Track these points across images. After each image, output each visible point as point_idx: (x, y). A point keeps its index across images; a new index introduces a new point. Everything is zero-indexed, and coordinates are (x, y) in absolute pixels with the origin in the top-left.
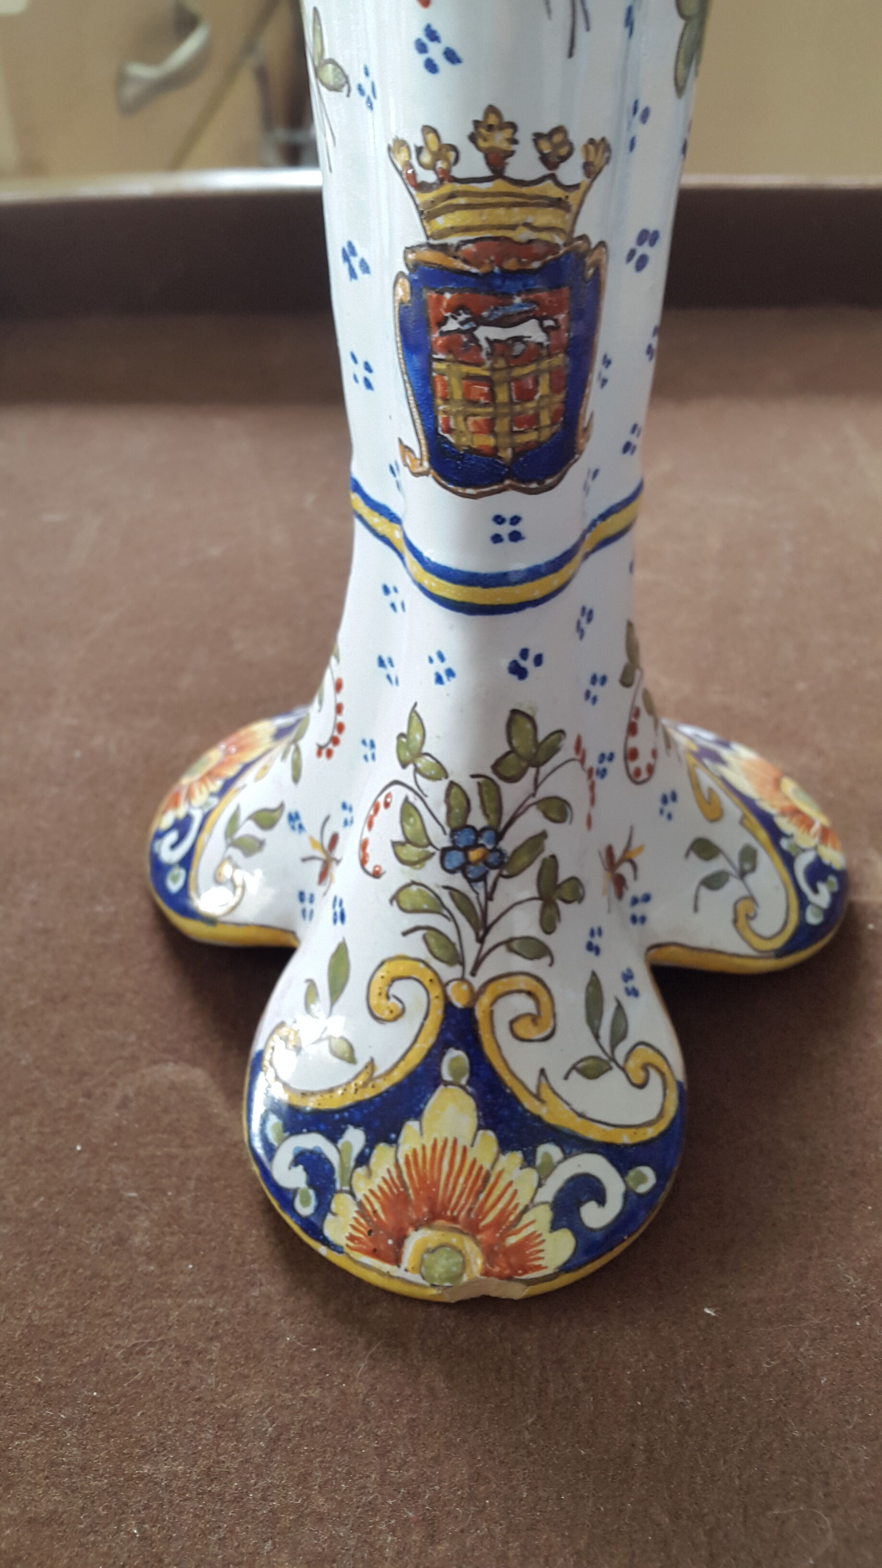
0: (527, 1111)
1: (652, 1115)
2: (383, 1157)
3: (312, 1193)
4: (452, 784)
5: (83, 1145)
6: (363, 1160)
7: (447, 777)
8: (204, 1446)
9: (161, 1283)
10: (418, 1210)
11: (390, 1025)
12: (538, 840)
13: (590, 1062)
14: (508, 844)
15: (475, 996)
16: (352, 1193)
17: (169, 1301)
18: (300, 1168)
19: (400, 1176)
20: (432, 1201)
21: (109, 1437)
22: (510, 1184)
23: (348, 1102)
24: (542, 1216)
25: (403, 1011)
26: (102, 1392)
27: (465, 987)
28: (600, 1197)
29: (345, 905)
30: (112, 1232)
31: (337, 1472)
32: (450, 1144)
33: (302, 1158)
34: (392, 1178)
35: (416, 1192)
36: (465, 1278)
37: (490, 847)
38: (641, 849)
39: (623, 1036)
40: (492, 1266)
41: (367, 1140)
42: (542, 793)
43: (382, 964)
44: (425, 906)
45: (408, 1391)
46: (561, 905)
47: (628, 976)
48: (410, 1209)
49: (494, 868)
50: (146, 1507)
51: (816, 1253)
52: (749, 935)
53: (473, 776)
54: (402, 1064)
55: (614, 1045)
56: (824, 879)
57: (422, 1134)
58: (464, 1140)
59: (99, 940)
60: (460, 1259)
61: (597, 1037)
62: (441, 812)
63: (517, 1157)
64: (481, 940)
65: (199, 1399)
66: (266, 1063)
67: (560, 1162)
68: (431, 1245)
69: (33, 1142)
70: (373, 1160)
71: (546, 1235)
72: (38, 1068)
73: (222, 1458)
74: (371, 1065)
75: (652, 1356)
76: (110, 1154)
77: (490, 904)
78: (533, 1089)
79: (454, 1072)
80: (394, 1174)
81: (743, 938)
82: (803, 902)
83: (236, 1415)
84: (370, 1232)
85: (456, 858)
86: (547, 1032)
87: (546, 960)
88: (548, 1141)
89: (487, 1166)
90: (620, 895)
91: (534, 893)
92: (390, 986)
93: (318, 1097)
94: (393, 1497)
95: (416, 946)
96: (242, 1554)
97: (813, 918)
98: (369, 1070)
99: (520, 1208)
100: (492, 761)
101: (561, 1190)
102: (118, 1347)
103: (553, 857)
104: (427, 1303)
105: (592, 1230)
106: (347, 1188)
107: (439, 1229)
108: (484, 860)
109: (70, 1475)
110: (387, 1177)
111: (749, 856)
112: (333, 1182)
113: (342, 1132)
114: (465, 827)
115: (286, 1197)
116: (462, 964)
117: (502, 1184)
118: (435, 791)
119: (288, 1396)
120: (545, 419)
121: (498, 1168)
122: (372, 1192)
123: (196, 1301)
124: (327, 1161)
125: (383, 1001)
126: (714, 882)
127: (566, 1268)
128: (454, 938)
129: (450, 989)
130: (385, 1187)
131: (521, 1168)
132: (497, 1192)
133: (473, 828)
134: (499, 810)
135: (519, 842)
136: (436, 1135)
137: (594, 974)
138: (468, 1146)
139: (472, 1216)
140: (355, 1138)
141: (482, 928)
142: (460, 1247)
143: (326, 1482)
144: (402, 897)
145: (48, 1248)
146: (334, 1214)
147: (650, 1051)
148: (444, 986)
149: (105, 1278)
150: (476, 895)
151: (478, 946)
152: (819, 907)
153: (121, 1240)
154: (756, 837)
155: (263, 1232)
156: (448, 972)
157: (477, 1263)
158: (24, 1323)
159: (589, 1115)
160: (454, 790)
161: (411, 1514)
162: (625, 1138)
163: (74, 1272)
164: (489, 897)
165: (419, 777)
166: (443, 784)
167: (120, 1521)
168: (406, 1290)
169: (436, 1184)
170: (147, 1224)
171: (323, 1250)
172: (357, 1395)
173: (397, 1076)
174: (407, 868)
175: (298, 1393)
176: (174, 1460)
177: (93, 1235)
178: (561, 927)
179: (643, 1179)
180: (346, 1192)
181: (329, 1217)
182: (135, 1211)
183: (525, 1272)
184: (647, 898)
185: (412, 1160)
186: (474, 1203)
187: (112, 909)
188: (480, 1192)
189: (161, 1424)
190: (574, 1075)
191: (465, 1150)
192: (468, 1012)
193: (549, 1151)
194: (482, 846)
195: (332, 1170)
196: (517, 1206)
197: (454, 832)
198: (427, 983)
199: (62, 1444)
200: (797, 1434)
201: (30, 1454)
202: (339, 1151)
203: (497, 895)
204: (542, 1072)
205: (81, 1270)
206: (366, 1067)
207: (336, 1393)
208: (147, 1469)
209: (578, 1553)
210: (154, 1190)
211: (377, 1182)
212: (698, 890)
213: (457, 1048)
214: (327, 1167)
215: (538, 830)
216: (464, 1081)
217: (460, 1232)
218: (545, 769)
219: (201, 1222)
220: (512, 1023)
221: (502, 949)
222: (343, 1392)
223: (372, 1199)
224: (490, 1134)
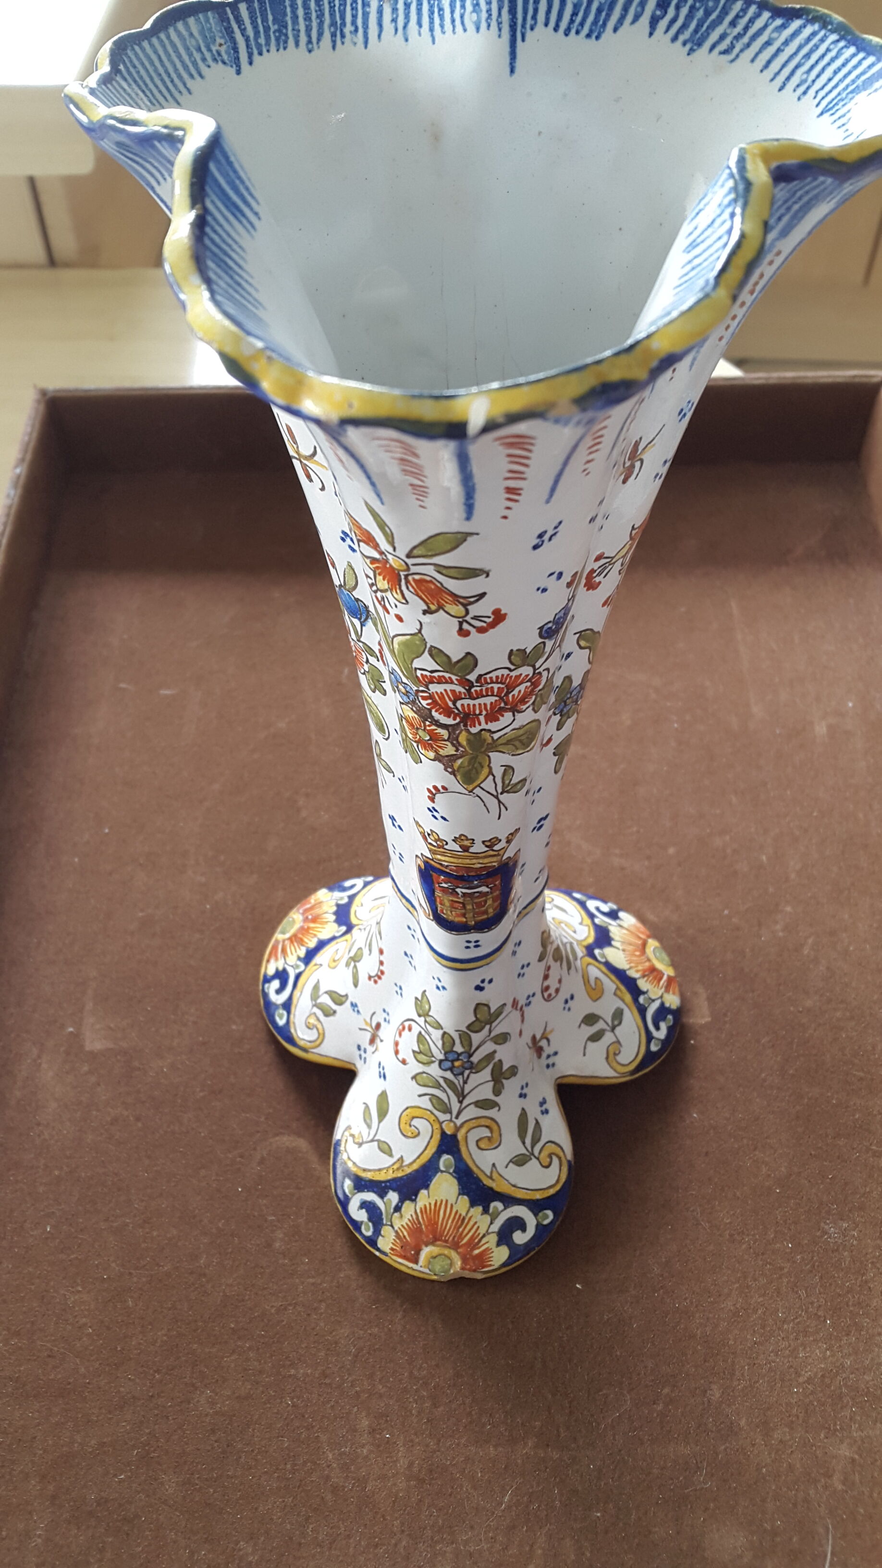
0: (484, 1185)
1: (553, 1182)
2: (408, 1208)
3: (370, 1224)
4: (445, 1033)
5: (241, 1188)
6: (398, 1209)
7: (442, 1029)
8: (321, 1359)
9: (292, 1270)
10: (427, 1236)
11: (411, 1140)
12: (491, 1056)
13: (520, 1157)
14: (475, 1059)
15: (458, 1129)
16: (392, 1226)
17: (297, 1281)
18: (364, 1210)
19: (417, 1218)
20: (434, 1232)
21: (272, 1356)
22: (476, 1223)
23: (389, 1178)
24: (493, 1239)
25: (419, 1134)
26: (266, 1332)
27: (452, 1124)
28: (523, 1227)
29: (385, 1070)
30: (263, 1240)
31: (387, 1372)
32: (444, 1203)
33: (364, 1205)
34: (413, 1219)
35: (426, 1227)
36: (452, 1271)
37: (465, 1060)
38: (551, 1031)
39: (539, 1140)
40: (466, 1265)
41: (400, 1199)
42: (493, 1034)
43: (407, 1108)
44: (430, 1085)
45: (423, 1329)
46: (504, 1081)
47: (543, 1102)
48: (423, 1236)
49: (467, 1069)
50: (294, 1391)
51: (638, 1253)
52: (614, 1064)
53: (457, 1031)
54: (418, 1161)
55: (533, 1145)
56: (664, 1019)
57: (429, 1197)
58: (452, 1200)
59: (236, 1050)
60: (449, 1262)
61: (524, 1143)
62: (440, 1044)
63: (480, 1209)
64: (461, 1102)
65: (316, 1335)
66: (342, 1148)
67: (502, 1211)
68: (434, 1255)
69: (214, 1185)
70: (403, 1209)
71: (494, 1249)
72: (211, 1138)
73: (330, 1366)
74: (401, 1159)
75: (548, 1311)
76: (258, 1193)
77: (466, 1085)
78: (489, 1174)
79: (446, 1166)
80: (414, 1217)
81: (612, 1067)
82: (650, 1037)
83: (336, 1343)
84: (402, 1247)
85: (448, 1064)
86: (498, 1143)
87: (497, 1108)
88: (496, 1200)
89: (464, 1214)
90: (539, 1056)
91: (490, 1078)
92: (412, 1120)
93: (372, 1173)
94: (415, 1385)
95: (425, 1103)
96: (343, 1413)
97: (654, 1048)
98: (400, 1161)
99: (481, 1236)
100: (467, 1024)
101: (503, 1226)
102: (272, 1307)
103: (500, 1061)
104: (433, 1281)
105: (519, 1245)
106: (389, 1223)
107: (438, 1246)
108: (462, 1066)
109: (254, 1376)
110: (411, 1219)
111: (618, 1015)
112: (382, 1219)
113: (386, 1193)
114: (452, 1051)
115: (357, 1225)
116: (451, 1113)
117: (471, 1223)
118: (436, 1034)
119: (361, 1332)
120: (491, 910)
121: (469, 1215)
122: (402, 1226)
123: (311, 1280)
124: (379, 1208)
125: (408, 1127)
126: (596, 1037)
127: (504, 1265)
128: (446, 1101)
129: (444, 1125)
130: (410, 1224)
131: (482, 1214)
132: (469, 1227)
133: (456, 1052)
134: (471, 1045)
135: (480, 1058)
136: (436, 1198)
137: (523, 1109)
138: (454, 1203)
139: (456, 1239)
140: (393, 1197)
141: (461, 1096)
142: (449, 1255)
143: (382, 1378)
144: (418, 1077)
145: (230, 1250)
146: (383, 1236)
147: (553, 1145)
148: (441, 1123)
149: (262, 1267)
150: (458, 1081)
151: (459, 1105)
152: (658, 1039)
153: (269, 1245)
154: (623, 1000)
155: (344, 1240)
156: (443, 1117)
157: (458, 1263)
158: (221, 1294)
159: (519, 1185)
160: (446, 1036)
161: (425, 1394)
162: (538, 1196)
163: (245, 1264)
164: (465, 1082)
165: (427, 1025)
166: (440, 1032)
167: (282, 1398)
168: (421, 1276)
169: (437, 1223)
170: (281, 1236)
171: (377, 1253)
172: (396, 1332)
173: (415, 1166)
174: (420, 1065)
175: (367, 1331)
176: (306, 1367)
177: (253, 1242)
178: (504, 1092)
179: (547, 1217)
180: (388, 1225)
181: (380, 1238)
182: (275, 1228)
183: (483, 1268)
184: (556, 1053)
185: (424, 1210)
186: (456, 1233)
187: (242, 1027)
188: (460, 1227)
189: (298, 1349)
190: (511, 1164)
191: (452, 1206)
192: (454, 1137)
193: (497, 1205)
194: (462, 1060)
195: (381, 1213)
196: (479, 1234)
197: (446, 1053)
198: (432, 1121)
199: (248, 1359)
200: (618, 1353)
201: (233, 1365)
202: (385, 1203)
203: (469, 1081)
204: (494, 1165)
205: (248, 1263)
206: (398, 1160)
207: (386, 1330)
208: (293, 1372)
209: (506, 1412)
210: (283, 1215)
211: (405, 1221)
212: (586, 1043)
213: (448, 1154)
214: (378, 1211)
215: (491, 1050)
216: (451, 1171)
217: (449, 1248)
218: (494, 1025)
219: (310, 1234)
220: (477, 1141)
221: (472, 1106)
222: (390, 1330)
223: (403, 1230)
224: (466, 1197)
